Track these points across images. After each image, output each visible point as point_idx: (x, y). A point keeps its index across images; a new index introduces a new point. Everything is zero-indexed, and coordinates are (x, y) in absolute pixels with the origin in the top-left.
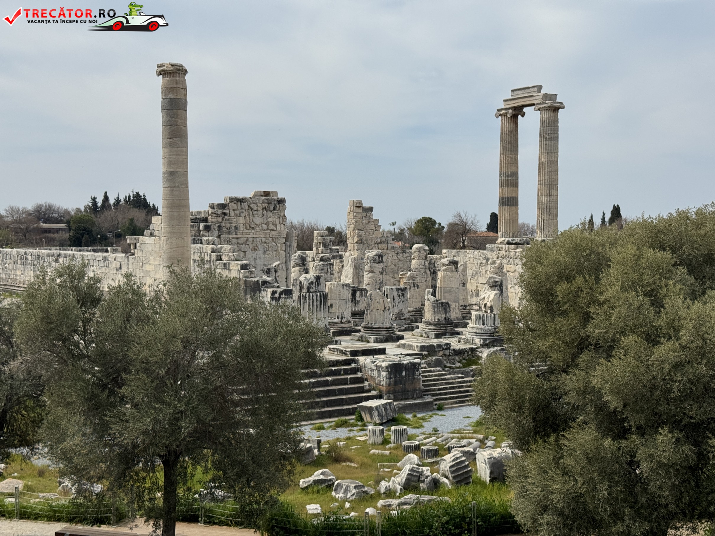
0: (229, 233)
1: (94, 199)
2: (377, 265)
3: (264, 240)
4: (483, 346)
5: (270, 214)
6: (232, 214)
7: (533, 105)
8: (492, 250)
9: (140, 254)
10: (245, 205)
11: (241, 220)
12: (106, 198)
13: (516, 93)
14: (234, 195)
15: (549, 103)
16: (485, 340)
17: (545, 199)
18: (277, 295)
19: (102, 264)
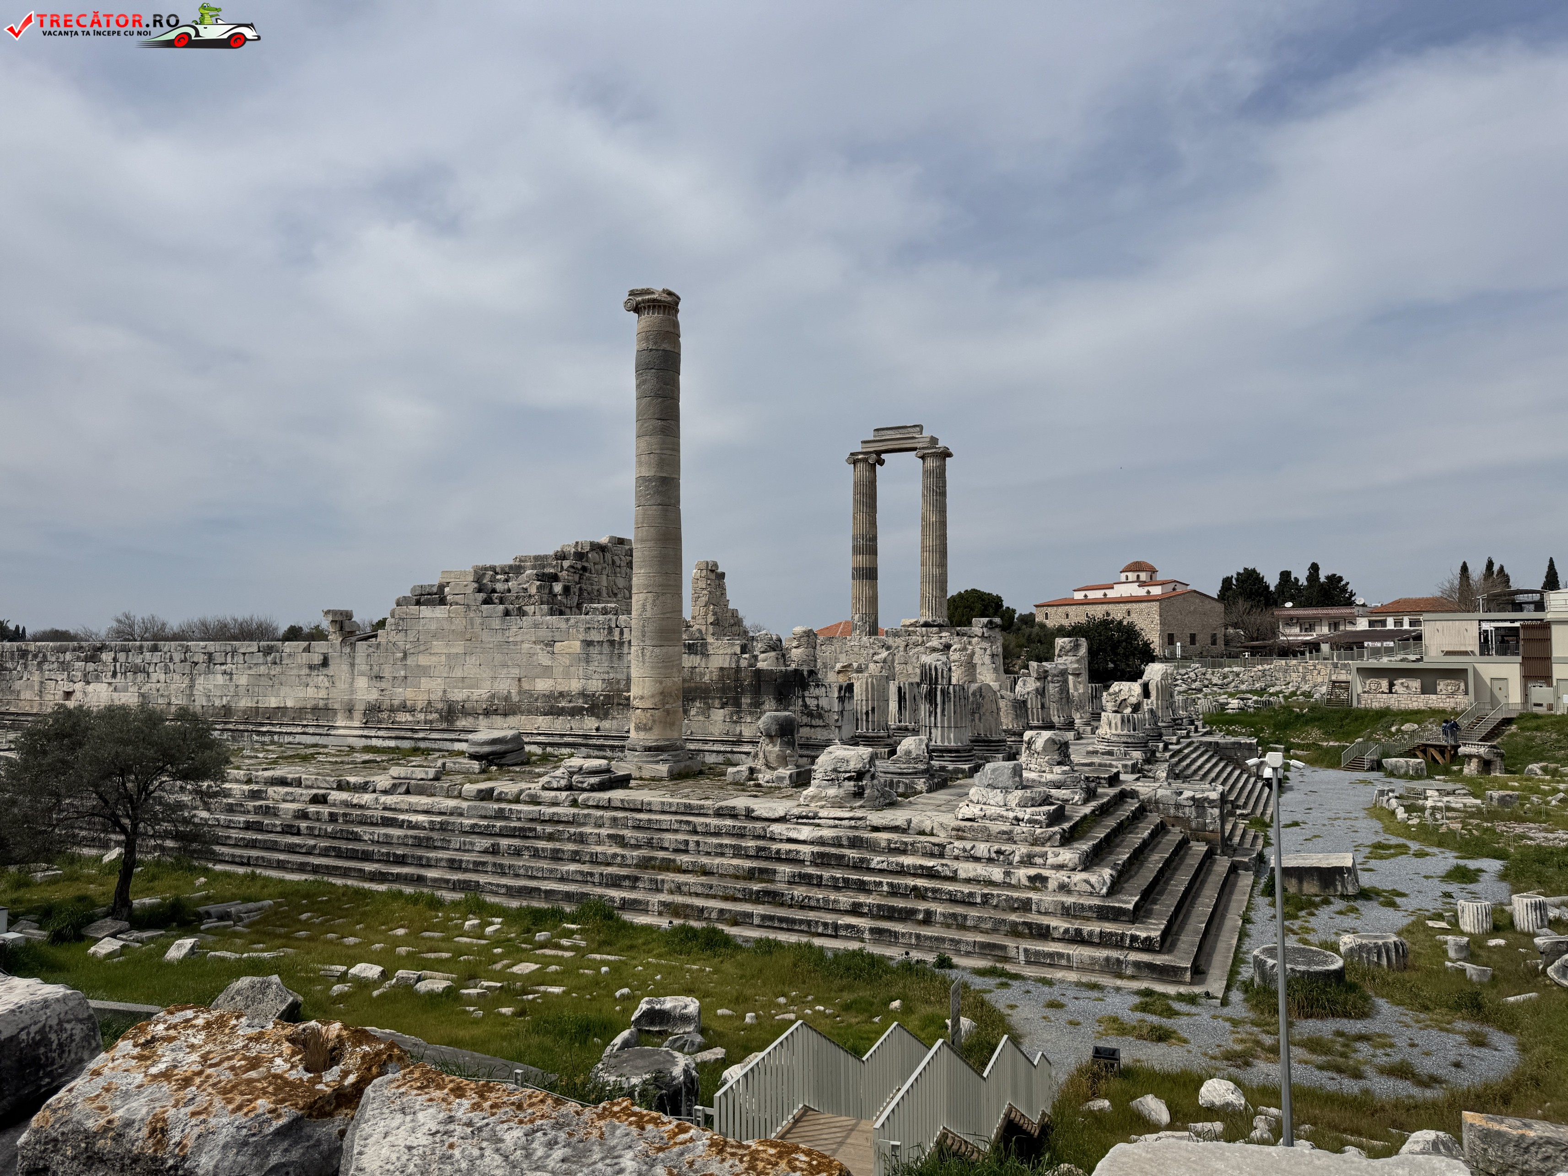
7: (913, 449)
9: (397, 637)
13: (883, 433)
14: (594, 539)
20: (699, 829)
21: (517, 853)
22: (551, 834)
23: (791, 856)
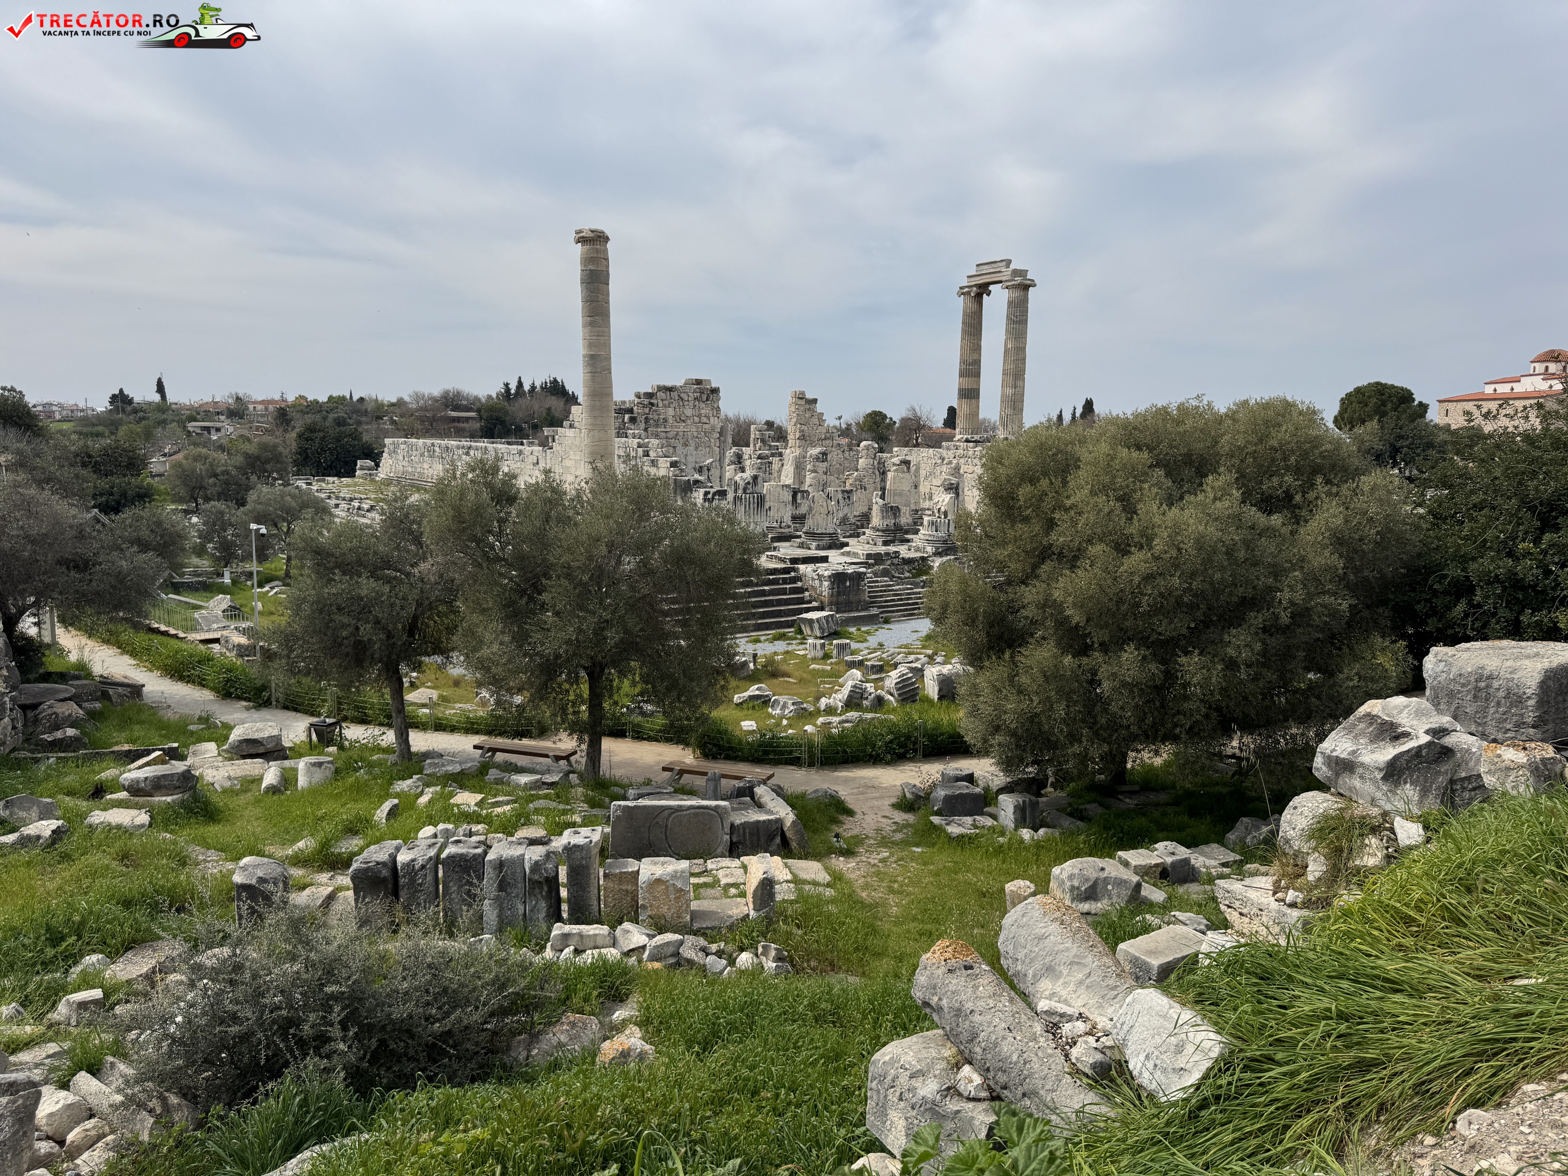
0: (657, 426)
1: (507, 385)
2: (821, 464)
3: (695, 434)
4: (935, 554)
5: (702, 405)
6: (661, 404)
7: (1000, 282)
8: (948, 449)
9: (559, 448)
10: (675, 395)
11: (671, 412)
12: (520, 384)
13: (981, 267)
14: (662, 383)
15: (1018, 280)
16: (937, 548)
17: (1009, 391)
18: (710, 496)
19: (517, 458)
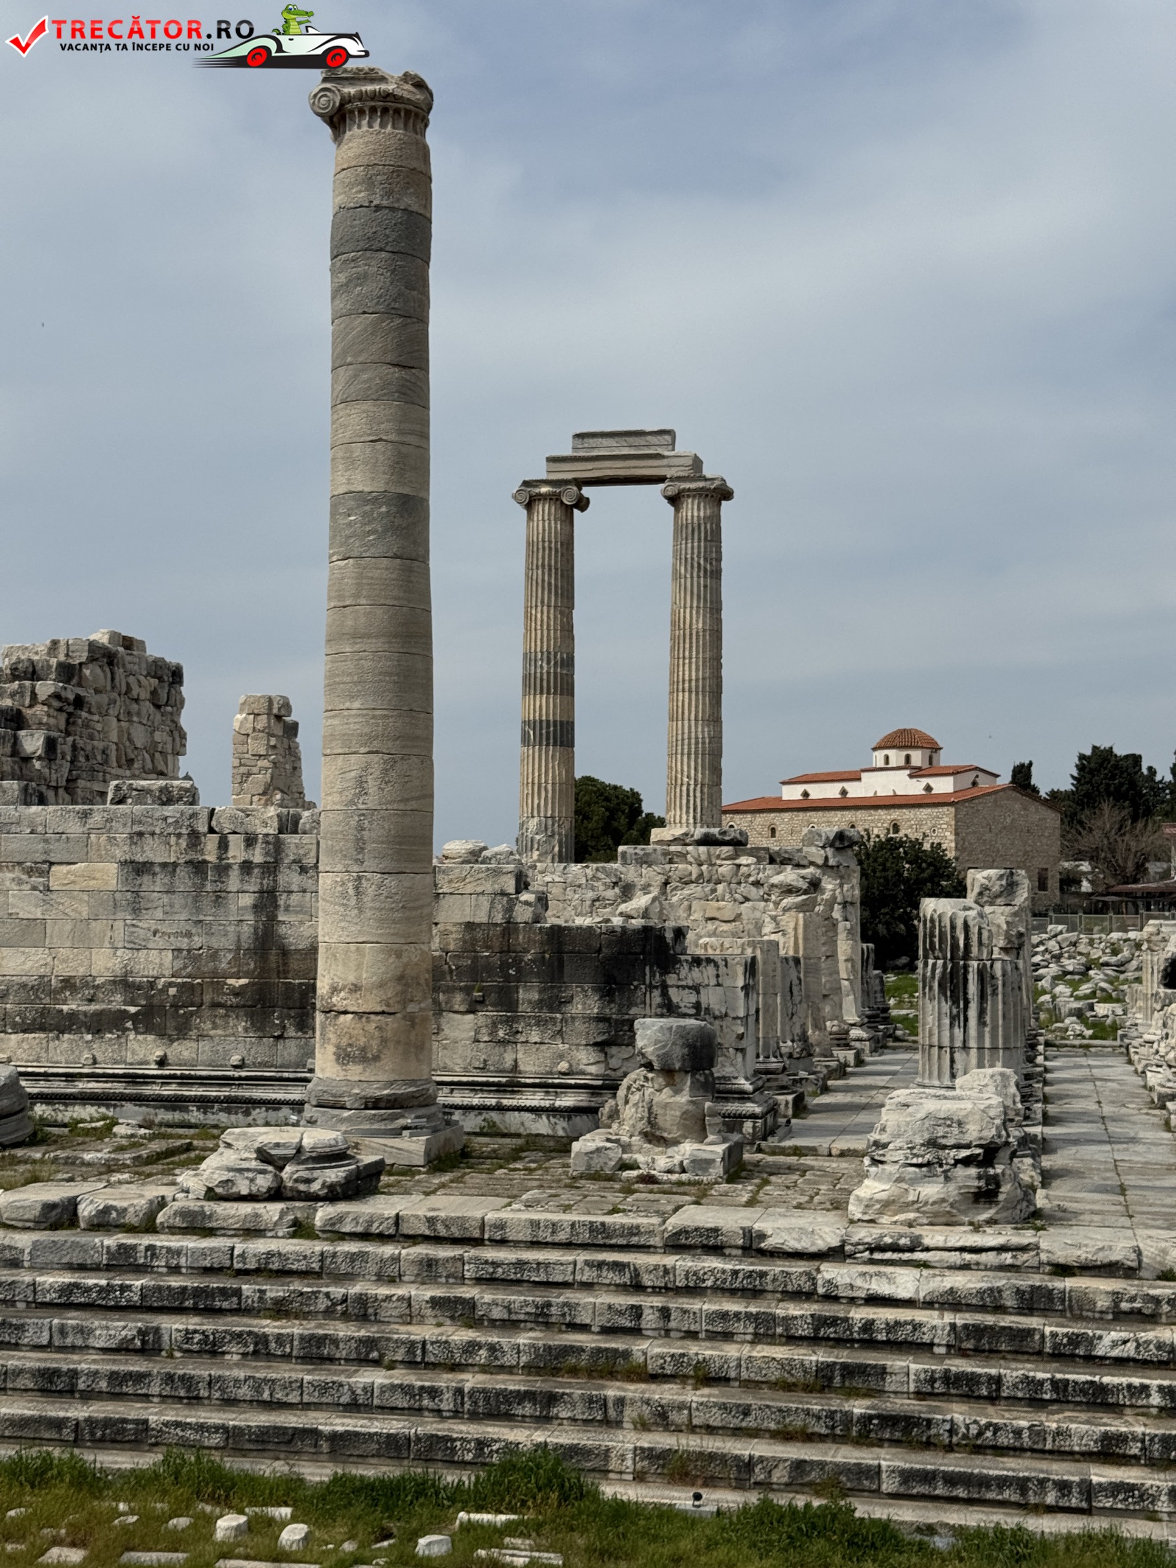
5: (160, 716)
6: (94, 703)
7: (660, 480)
13: (592, 442)
20: (647, 1280)
21: (212, 1349)
22: (279, 1302)
23: (901, 1335)
